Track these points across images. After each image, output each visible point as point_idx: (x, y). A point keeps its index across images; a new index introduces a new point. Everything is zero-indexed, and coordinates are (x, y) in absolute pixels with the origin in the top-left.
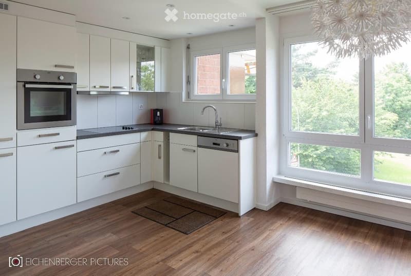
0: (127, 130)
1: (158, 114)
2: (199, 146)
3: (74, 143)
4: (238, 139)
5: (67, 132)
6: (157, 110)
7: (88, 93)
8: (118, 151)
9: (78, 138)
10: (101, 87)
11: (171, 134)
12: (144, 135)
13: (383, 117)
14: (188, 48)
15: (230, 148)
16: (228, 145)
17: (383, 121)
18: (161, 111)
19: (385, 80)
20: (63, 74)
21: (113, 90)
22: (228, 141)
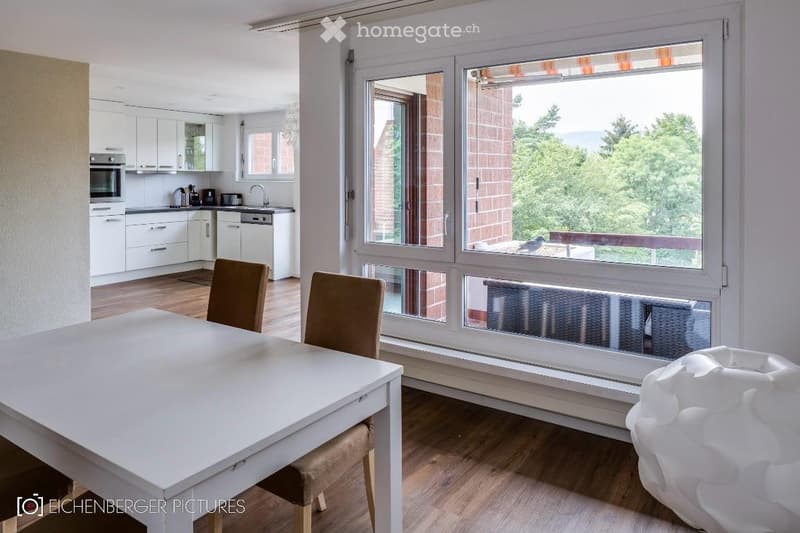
0: (173, 208)
1: (210, 194)
2: (242, 222)
3: (123, 217)
4: (272, 213)
5: (116, 207)
6: (209, 190)
7: (135, 173)
8: (164, 227)
9: (126, 213)
10: (148, 167)
11: (218, 212)
12: (192, 214)
13: (623, 209)
14: (242, 124)
15: (266, 221)
16: (264, 219)
17: (622, 217)
18: (213, 191)
19: (650, 148)
20: (113, 155)
21: (159, 169)
22: (265, 216)
